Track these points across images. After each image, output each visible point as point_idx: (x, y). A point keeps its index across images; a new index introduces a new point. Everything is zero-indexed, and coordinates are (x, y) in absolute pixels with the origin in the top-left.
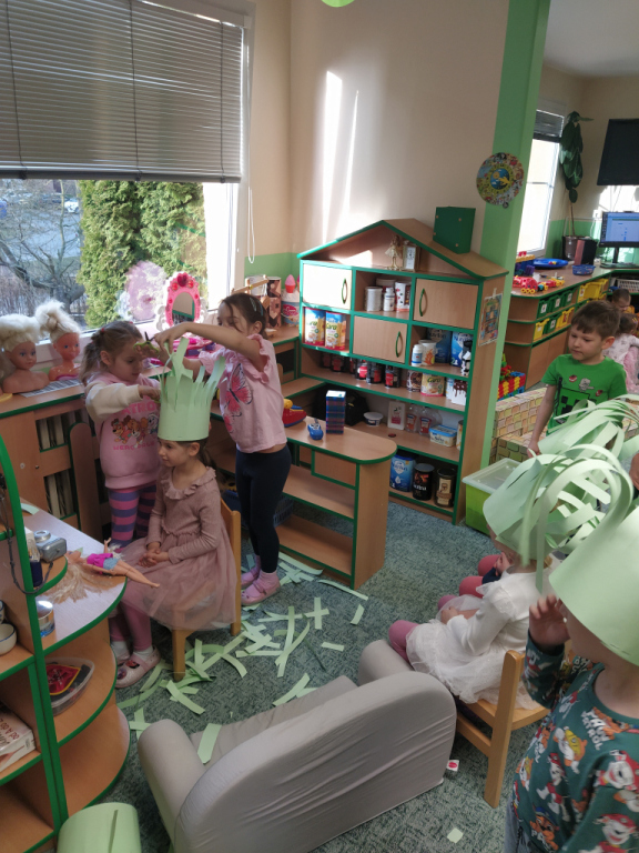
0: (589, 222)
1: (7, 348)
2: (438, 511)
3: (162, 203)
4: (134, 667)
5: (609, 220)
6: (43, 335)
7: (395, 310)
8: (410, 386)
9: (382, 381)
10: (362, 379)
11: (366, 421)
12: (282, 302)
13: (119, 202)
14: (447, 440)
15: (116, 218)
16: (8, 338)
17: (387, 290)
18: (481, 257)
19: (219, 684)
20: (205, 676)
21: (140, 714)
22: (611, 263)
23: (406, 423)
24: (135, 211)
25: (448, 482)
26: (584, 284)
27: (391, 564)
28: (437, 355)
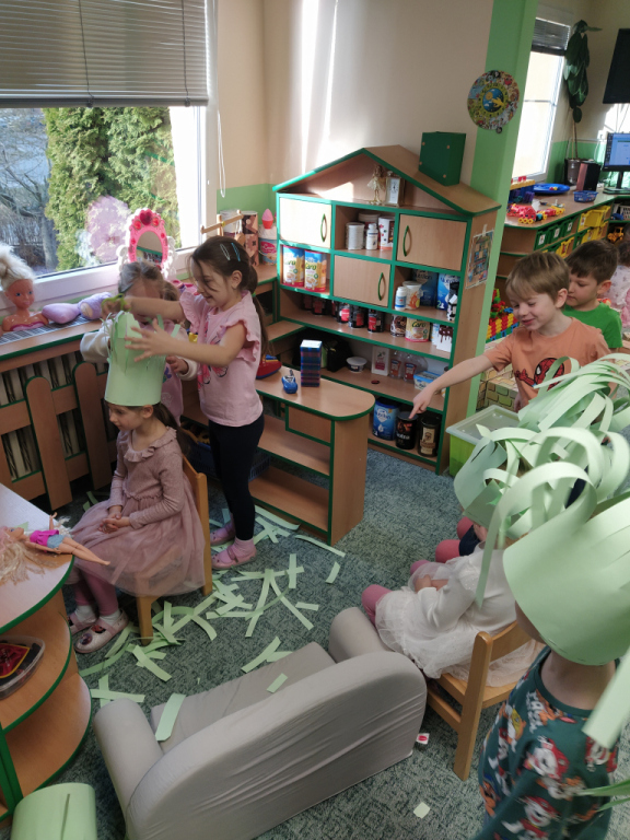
0: (593, 144)
2: (421, 460)
3: (130, 128)
4: (100, 632)
5: (614, 142)
7: (378, 248)
8: (395, 330)
9: (365, 325)
10: (344, 322)
11: (349, 366)
12: (260, 239)
13: (85, 128)
15: (82, 146)
17: (370, 226)
18: (472, 190)
19: (188, 648)
20: (173, 640)
21: (104, 681)
22: (614, 189)
23: (390, 369)
24: (102, 138)
25: (432, 432)
26: (585, 212)
27: (370, 517)
28: (422, 298)
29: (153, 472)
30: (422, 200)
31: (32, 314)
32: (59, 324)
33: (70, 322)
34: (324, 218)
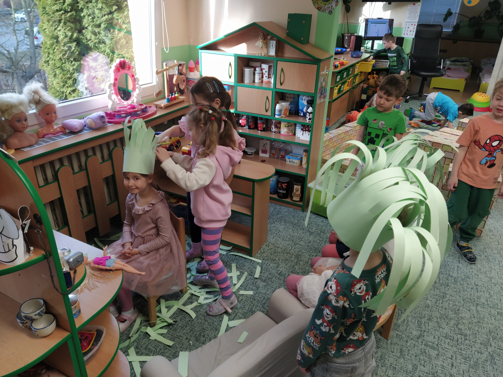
0: (357, 25)
1: (7, 117)
2: (294, 204)
3: (97, 12)
4: (123, 322)
5: (369, 23)
6: (31, 107)
7: (262, 82)
8: (274, 130)
9: (256, 127)
10: (243, 126)
11: (246, 153)
12: (187, 78)
13: (66, 12)
14: (297, 162)
15: (65, 23)
16: (6, 110)
17: (257, 69)
18: (315, 47)
19: (180, 325)
20: (171, 321)
21: (132, 351)
22: (370, 50)
23: (270, 153)
24: (78, 18)
26: (358, 63)
27: (271, 239)
28: (290, 110)
29: (152, 219)
30: (289, 53)
31: (55, 127)
32: (73, 132)
33: (80, 131)
34: (230, 64)
